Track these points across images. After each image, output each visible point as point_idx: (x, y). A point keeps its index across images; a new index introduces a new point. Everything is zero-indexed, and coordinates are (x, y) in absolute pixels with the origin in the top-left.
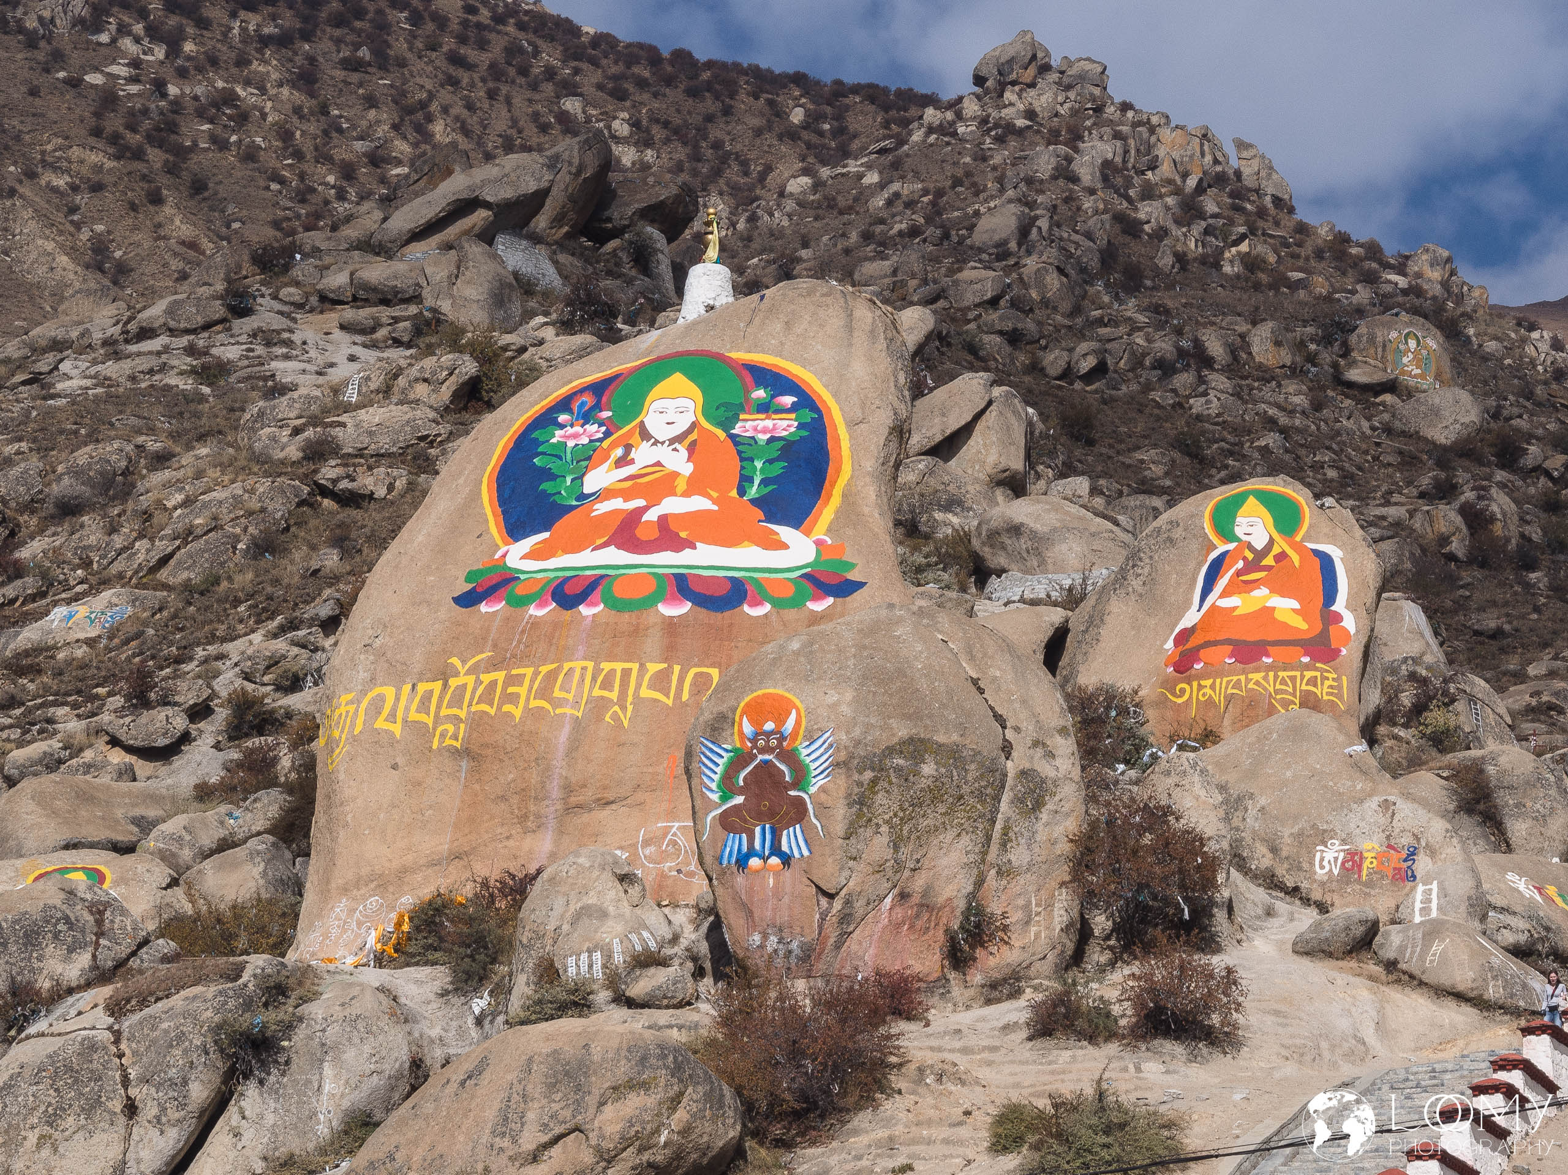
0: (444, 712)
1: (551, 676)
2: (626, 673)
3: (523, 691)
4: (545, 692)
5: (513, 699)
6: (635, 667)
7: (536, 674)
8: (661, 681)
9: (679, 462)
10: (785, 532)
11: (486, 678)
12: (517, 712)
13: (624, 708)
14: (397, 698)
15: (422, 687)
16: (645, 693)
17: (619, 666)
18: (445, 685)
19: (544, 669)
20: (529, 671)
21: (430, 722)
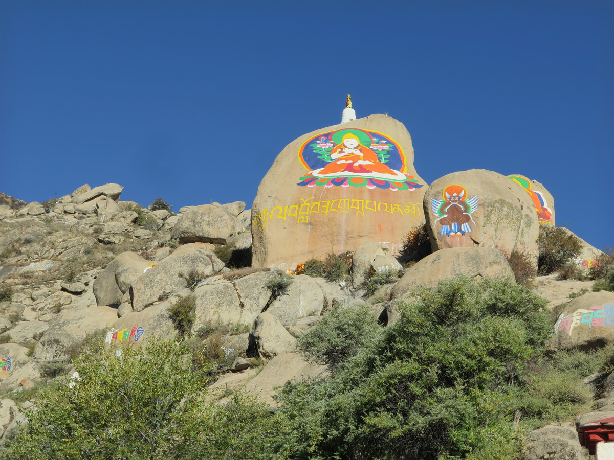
0: (300, 213)
1: (337, 203)
2: (360, 203)
3: (327, 207)
4: (336, 206)
5: (325, 209)
6: (363, 201)
7: (331, 202)
8: (371, 205)
9: (358, 152)
10: (396, 171)
11: (314, 204)
12: (327, 213)
13: (362, 211)
14: (284, 209)
15: (291, 207)
16: (367, 208)
17: (358, 201)
18: (300, 206)
19: (333, 201)
20: (329, 202)
21: (296, 216)
